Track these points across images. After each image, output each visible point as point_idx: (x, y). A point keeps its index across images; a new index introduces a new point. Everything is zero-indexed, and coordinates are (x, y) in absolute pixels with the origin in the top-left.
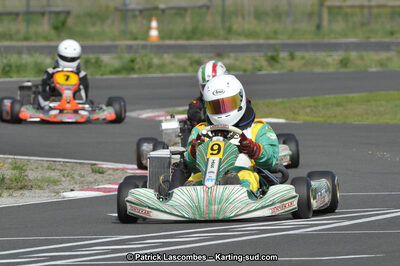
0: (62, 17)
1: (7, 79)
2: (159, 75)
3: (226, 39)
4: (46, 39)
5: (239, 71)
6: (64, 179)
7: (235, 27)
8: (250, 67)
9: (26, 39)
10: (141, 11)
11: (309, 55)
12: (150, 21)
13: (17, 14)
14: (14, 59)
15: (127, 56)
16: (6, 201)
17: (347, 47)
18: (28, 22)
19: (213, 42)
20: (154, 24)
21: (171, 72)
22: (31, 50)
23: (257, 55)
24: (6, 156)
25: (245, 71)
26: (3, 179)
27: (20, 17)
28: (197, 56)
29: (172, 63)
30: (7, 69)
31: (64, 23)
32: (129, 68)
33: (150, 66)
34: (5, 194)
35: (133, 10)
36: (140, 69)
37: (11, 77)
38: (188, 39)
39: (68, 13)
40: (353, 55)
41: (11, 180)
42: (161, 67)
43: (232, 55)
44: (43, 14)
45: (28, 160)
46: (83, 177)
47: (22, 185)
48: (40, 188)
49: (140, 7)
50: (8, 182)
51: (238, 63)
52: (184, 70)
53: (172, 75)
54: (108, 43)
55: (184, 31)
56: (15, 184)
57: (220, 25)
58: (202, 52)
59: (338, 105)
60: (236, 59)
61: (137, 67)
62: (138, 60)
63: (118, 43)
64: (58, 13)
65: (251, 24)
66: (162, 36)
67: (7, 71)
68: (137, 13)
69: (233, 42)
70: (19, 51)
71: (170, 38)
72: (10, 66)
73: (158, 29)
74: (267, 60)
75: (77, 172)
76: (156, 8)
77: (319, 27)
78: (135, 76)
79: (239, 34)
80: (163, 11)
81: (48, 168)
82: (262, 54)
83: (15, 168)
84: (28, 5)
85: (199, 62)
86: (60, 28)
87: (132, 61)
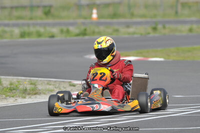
0: (47, 9)
4: (41, 19)
5: (138, 34)
6: (56, 89)
8: (143, 32)
9: (31, 19)
10: (88, 5)
11: (173, 26)
12: (92, 10)
13: (24, 7)
14: (26, 29)
15: (83, 28)
16: (28, 100)
17: (192, 22)
18: (32, 11)
20: (95, 11)
22: (35, 25)
24: (27, 78)
25: (141, 34)
26: (26, 90)
28: (116, 27)
31: (49, 11)
32: (84, 33)
33: (94, 32)
34: (27, 97)
37: (25, 38)
39: (51, 6)
40: (194, 26)
41: (30, 90)
43: (134, 26)
44: (38, 7)
45: (38, 80)
46: (65, 88)
47: (35, 92)
48: (44, 94)
50: (29, 91)
51: (137, 31)
54: (71, 21)
56: (32, 91)
59: (189, 51)
60: (136, 29)
61: (87, 32)
62: (88, 29)
64: (45, 7)
65: (142, 11)
66: (100, 16)
67: (23, 35)
69: (135, 20)
70: (28, 25)
72: (24, 33)
73: (98, 13)
75: (62, 86)
77: (177, 13)
78: (86, 37)
80: (98, 5)
81: (48, 84)
83: (31, 84)
84: (31, 2)
85: (117, 31)
86: (47, 13)
87: (85, 30)
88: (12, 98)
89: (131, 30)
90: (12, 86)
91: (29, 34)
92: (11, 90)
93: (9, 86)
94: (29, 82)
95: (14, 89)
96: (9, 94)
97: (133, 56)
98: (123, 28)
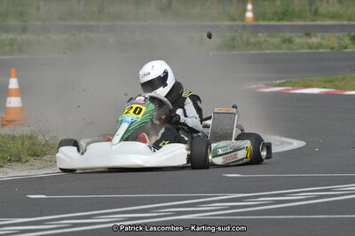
2: (256, 52)
3: (313, 20)
5: (327, 48)
7: (321, 10)
8: (336, 45)
15: (229, 35)
18: (137, 4)
19: (301, 23)
20: (250, 7)
21: (266, 49)
23: (341, 34)
25: (332, 49)
28: (288, 35)
29: (266, 41)
32: (231, 45)
33: (248, 44)
38: (279, 20)
42: (258, 45)
43: (319, 35)
51: (324, 42)
52: (278, 47)
53: (268, 51)
55: (276, 14)
57: (308, 8)
58: (292, 32)
60: (323, 38)
61: (237, 44)
62: (237, 38)
63: (219, 23)
65: (334, 7)
66: (256, 17)
69: (319, 23)
71: (264, 20)
73: (253, 11)
74: (351, 40)
78: (235, 52)
79: (324, 16)
82: (346, 34)
85: (290, 41)
86: (166, 9)
89: (314, 40)
97: (317, 86)
98: (300, 37)
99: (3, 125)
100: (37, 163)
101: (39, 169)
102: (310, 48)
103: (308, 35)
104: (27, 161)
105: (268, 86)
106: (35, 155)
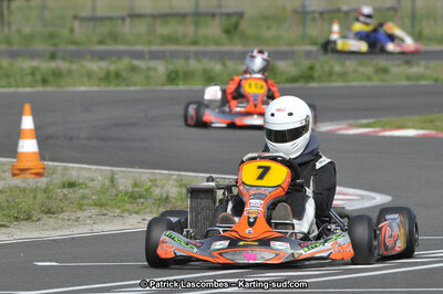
0: (234, 20)
1: (173, 87)
2: (342, 84)
4: (217, 43)
5: (429, 80)
7: (426, 32)
9: (194, 43)
10: (321, 13)
12: (330, 24)
13: (182, 16)
14: (179, 64)
15: (306, 63)
18: (197, 24)
20: (336, 28)
21: (354, 81)
22: (198, 56)
24: (172, 172)
25: (436, 80)
26: (167, 198)
27: (189, 19)
28: (382, 63)
29: (355, 71)
30: (173, 75)
31: (236, 26)
32: (308, 76)
33: (331, 74)
35: (313, 12)
36: (320, 77)
37: (177, 85)
39: (241, 15)
41: (176, 199)
42: (343, 76)
43: (423, 63)
44: (213, 15)
45: (196, 177)
49: (321, 9)
50: (173, 200)
51: (428, 72)
52: (369, 78)
53: (355, 84)
54: (284, 48)
56: (180, 202)
58: (388, 59)
60: (427, 67)
61: (316, 74)
62: (318, 67)
63: (296, 48)
64: (229, 15)
67: (172, 78)
68: (317, 15)
70: (186, 56)
72: (176, 73)
76: (339, 11)
78: (314, 85)
79: (430, 40)
80: (347, 13)
83: (181, 186)
84: (197, 6)
85: (385, 71)
86: (231, 31)
87: (311, 68)
88: (134, 215)
89: (415, 70)
90: (136, 189)
91: (188, 76)
92: (133, 197)
93: (130, 190)
94: (177, 181)
95: (140, 198)
96: (128, 206)
97: (413, 128)
98: (398, 66)
99: (14, 175)
100: (51, 221)
101: (53, 229)
102: (408, 78)
103: (408, 63)
104: (39, 219)
105: (351, 126)
106: (49, 212)
